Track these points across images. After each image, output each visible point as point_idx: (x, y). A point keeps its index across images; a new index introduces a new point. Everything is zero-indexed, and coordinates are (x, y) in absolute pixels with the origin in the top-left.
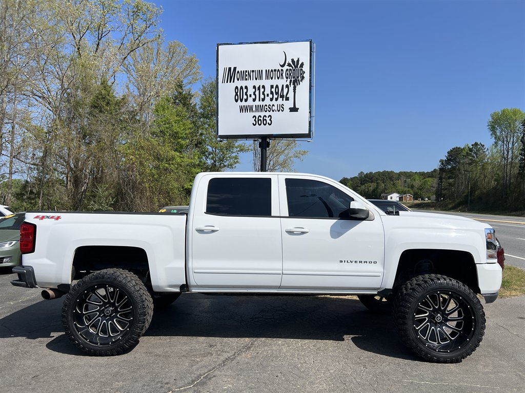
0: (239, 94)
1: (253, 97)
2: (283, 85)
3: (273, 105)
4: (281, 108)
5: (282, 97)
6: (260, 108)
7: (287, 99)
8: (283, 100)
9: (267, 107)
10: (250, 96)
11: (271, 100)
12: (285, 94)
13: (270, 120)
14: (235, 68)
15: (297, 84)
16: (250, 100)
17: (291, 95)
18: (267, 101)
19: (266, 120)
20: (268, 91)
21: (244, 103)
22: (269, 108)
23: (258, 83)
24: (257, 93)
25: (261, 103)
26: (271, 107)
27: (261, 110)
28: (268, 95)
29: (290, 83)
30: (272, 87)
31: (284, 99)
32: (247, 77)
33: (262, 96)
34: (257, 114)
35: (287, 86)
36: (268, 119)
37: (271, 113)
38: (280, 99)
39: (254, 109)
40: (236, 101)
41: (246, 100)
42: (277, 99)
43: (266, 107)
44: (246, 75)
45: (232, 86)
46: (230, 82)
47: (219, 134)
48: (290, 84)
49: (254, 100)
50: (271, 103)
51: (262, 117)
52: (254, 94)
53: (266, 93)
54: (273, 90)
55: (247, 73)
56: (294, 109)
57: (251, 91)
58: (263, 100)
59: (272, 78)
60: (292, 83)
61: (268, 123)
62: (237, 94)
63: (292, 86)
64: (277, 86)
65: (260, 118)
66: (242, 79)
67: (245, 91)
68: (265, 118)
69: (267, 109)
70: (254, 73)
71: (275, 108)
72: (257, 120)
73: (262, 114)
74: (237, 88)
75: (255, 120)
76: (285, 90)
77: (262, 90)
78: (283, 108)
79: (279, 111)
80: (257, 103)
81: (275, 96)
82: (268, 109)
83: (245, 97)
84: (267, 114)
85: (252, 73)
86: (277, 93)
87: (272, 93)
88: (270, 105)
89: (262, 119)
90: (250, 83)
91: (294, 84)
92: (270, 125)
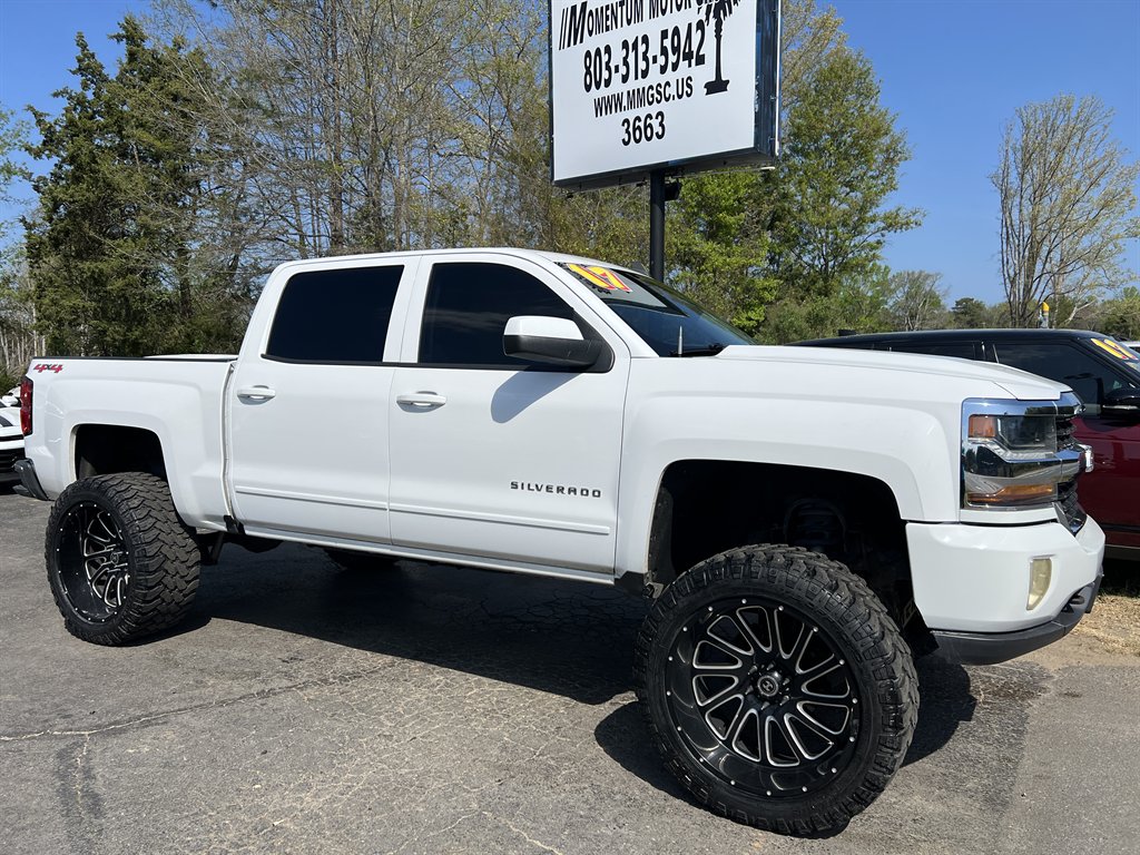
0: (592, 69)
1: (623, 70)
2: (690, 25)
3: (668, 84)
4: (686, 88)
5: (688, 56)
6: (638, 97)
7: (701, 60)
8: (690, 66)
9: (654, 91)
10: (617, 68)
11: (663, 70)
12: (694, 49)
13: (661, 124)
14: (584, 5)
15: (725, 15)
16: (617, 78)
17: (709, 50)
18: (655, 77)
19: (650, 126)
20: (655, 49)
21: (604, 92)
22: (659, 93)
23: (631, 32)
24: (631, 60)
25: (642, 83)
26: (662, 90)
27: (641, 103)
29: (708, 14)
30: (664, 34)
31: (693, 61)
32: (609, 23)
33: (642, 65)
34: (631, 115)
35: (700, 26)
36: (655, 123)
37: (663, 106)
38: (683, 64)
39: (625, 103)
40: (588, 88)
41: (608, 83)
42: (675, 67)
43: (651, 92)
44: (607, 19)
45: (579, 50)
46: (575, 43)
47: (555, 179)
48: (708, 19)
49: (625, 79)
50: (663, 79)
51: (643, 119)
52: (626, 63)
53: (650, 56)
54: (667, 43)
55: (609, 13)
56: (717, 86)
57: (618, 56)
58: (645, 74)
59: (664, 12)
60: (712, 14)
61: (657, 134)
62: (588, 72)
63: (713, 21)
64: (676, 31)
65: (637, 124)
66: (599, 31)
67: (605, 58)
68: (649, 121)
69: (652, 95)
70: (624, 7)
71: (671, 91)
72: (631, 130)
73: (642, 112)
74: (588, 54)
75: (627, 131)
76: (696, 37)
77: (642, 48)
78: (690, 86)
79: (680, 97)
80: (633, 84)
81: (672, 58)
82: (656, 95)
83: (605, 75)
84: (654, 109)
85: (619, 9)
86: (676, 50)
87: (664, 51)
88: (659, 85)
89: (642, 124)
90: (614, 37)
91: (717, 16)
92: (660, 137)
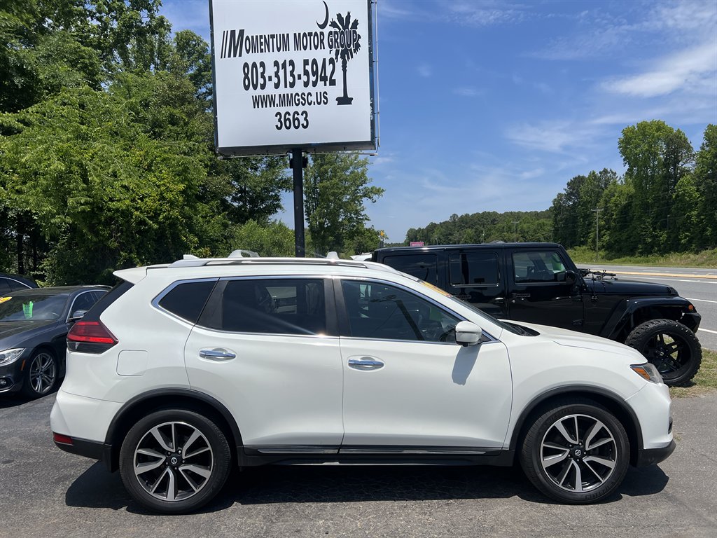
0: (250, 76)
1: (275, 80)
2: (324, 60)
3: (309, 94)
4: (323, 99)
5: (324, 79)
6: (287, 100)
7: (333, 83)
8: (325, 85)
9: (300, 97)
10: (270, 79)
11: (306, 84)
12: (328, 74)
13: (306, 119)
14: (242, 32)
15: (348, 58)
16: (270, 85)
17: (338, 76)
18: (299, 88)
19: (298, 119)
20: (299, 70)
21: (259, 92)
22: (303, 99)
23: (282, 57)
24: (281, 73)
25: (289, 91)
26: (306, 97)
27: (290, 103)
28: (299, 77)
29: (337, 54)
30: (306, 62)
31: (328, 83)
32: (263, 47)
33: (290, 79)
34: (283, 110)
35: (332, 61)
36: (301, 118)
37: (307, 108)
38: (320, 84)
39: (277, 101)
40: (247, 88)
41: (263, 87)
42: (315, 84)
43: (297, 97)
44: (261, 44)
45: (237, 62)
46: (235, 56)
47: (219, 146)
48: (337, 58)
49: (277, 86)
50: (306, 91)
51: (292, 114)
52: (277, 75)
53: (296, 74)
54: (309, 68)
55: (263, 40)
56: (345, 100)
57: (270, 71)
58: (292, 85)
59: (305, 48)
60: (339, 56)
61: (303, 125)
62: (246, 76)
63: (340, 60)
64: (315, 62)
65: (287, 116)
66: (255, 51)
67: (260, 70)
68: (296, 116)
69: (299, 100)
70: (275, 40)
71: (312, 98)
72: (282, 120)
73: (292, 109)
74: (246, 65)
75: (280, 120)
76: (329, 68)
77: (289, 68)
78: (326, 98)
79: (319, 104)
80: (282, 90)
81: (313, 79)
82: (301, 100)
83: (261, 81)
84: (300, 109)
85: (271, 40)
86: (315, 73)
87: (306, 73)
88: (303, 94)
89: (291, 117)
90: (269, 57)
91: (343, 57)
92: (305, 127)
